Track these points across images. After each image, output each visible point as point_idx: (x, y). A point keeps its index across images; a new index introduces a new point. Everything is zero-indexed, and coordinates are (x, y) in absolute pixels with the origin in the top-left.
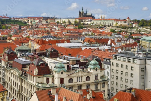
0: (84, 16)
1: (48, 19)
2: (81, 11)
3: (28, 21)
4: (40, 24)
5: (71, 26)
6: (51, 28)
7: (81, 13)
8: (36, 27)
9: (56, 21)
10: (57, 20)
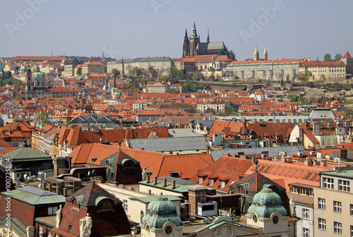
0: (200, 53)
1: (81, 63)
2: (191, 35)
3: (18, 68)
4: (57, 79)
5: (159, 84)
6: (95, 90)
7: (192, 41)
8: (43, 89)
9: (109, 70)
10: (111, 67)
